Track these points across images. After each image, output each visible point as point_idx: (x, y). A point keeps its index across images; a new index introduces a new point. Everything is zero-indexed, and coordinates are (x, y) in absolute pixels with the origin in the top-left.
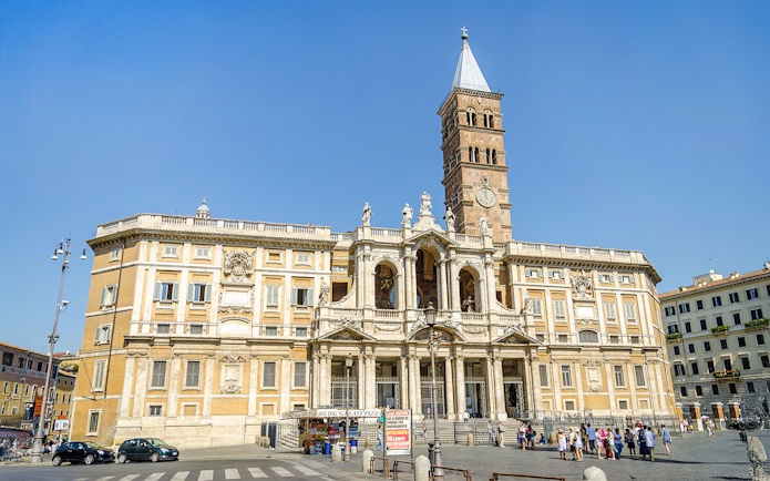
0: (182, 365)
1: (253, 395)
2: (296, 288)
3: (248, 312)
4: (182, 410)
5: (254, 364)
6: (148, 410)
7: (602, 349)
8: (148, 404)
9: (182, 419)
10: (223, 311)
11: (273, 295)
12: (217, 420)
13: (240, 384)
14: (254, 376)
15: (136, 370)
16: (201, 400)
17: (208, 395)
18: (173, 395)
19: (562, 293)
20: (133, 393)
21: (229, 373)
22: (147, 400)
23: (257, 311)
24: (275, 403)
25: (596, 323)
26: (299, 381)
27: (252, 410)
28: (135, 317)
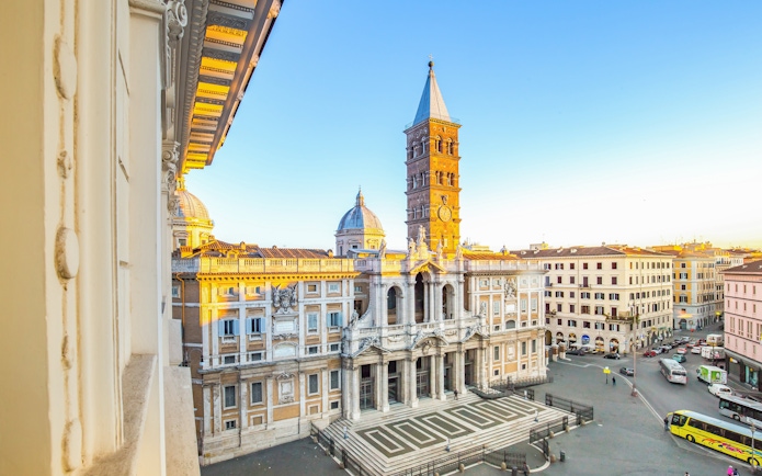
0: (248, 386)
1: (303, 401)
2: (330, 312)
3: (295, 338)
4: (252, 422)
5: (303, 378)
6: (225, 426)
7: (517, 332)
8: (225, 421)
9: (252, 428)
10: (276, 340)
11: (313, 320)
12: (278, 424)
13: (293, 395)
14: (302, 387)
15: (212, 396)
16: (266, 412)
17: (270, 408)
18: (244, 411)
19: (499, 296)
20: (213, 415)
21: (285, 388)
22: (223, 418)
23: (302, 336)
24: (319, 405)
25: (516, 315)
26: (334, 385)
27: (303, 412)
28: (206, 354)
